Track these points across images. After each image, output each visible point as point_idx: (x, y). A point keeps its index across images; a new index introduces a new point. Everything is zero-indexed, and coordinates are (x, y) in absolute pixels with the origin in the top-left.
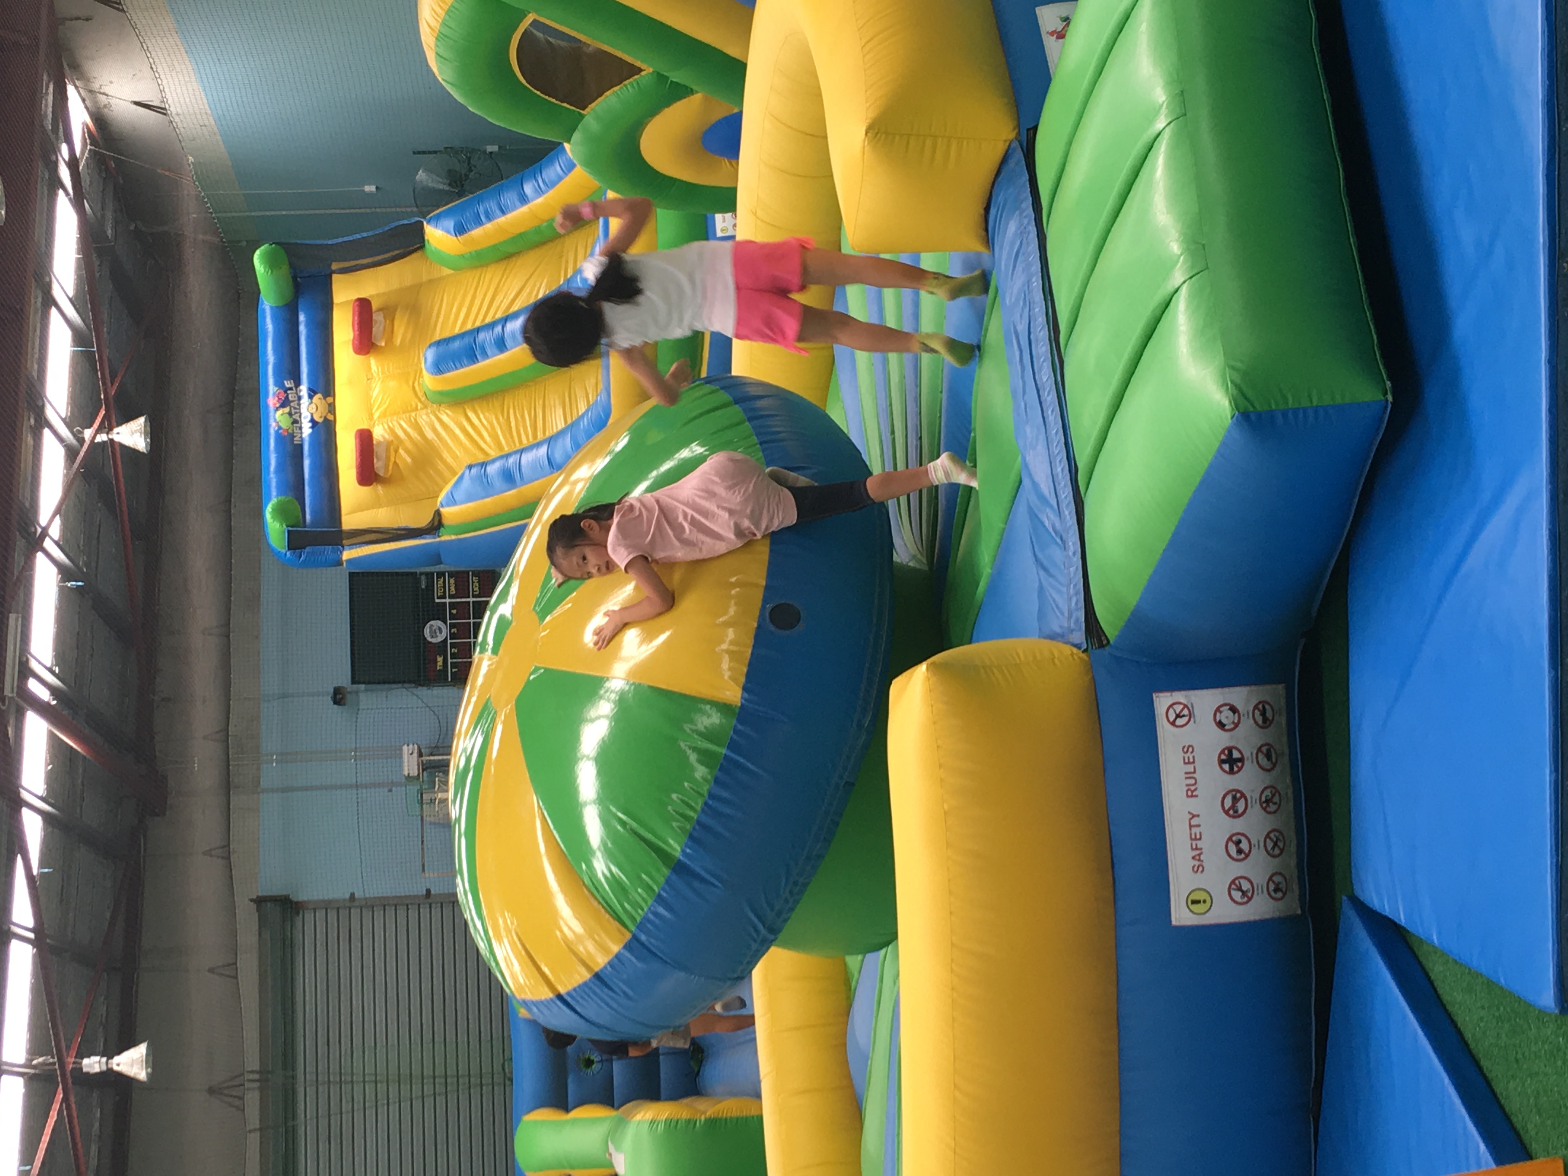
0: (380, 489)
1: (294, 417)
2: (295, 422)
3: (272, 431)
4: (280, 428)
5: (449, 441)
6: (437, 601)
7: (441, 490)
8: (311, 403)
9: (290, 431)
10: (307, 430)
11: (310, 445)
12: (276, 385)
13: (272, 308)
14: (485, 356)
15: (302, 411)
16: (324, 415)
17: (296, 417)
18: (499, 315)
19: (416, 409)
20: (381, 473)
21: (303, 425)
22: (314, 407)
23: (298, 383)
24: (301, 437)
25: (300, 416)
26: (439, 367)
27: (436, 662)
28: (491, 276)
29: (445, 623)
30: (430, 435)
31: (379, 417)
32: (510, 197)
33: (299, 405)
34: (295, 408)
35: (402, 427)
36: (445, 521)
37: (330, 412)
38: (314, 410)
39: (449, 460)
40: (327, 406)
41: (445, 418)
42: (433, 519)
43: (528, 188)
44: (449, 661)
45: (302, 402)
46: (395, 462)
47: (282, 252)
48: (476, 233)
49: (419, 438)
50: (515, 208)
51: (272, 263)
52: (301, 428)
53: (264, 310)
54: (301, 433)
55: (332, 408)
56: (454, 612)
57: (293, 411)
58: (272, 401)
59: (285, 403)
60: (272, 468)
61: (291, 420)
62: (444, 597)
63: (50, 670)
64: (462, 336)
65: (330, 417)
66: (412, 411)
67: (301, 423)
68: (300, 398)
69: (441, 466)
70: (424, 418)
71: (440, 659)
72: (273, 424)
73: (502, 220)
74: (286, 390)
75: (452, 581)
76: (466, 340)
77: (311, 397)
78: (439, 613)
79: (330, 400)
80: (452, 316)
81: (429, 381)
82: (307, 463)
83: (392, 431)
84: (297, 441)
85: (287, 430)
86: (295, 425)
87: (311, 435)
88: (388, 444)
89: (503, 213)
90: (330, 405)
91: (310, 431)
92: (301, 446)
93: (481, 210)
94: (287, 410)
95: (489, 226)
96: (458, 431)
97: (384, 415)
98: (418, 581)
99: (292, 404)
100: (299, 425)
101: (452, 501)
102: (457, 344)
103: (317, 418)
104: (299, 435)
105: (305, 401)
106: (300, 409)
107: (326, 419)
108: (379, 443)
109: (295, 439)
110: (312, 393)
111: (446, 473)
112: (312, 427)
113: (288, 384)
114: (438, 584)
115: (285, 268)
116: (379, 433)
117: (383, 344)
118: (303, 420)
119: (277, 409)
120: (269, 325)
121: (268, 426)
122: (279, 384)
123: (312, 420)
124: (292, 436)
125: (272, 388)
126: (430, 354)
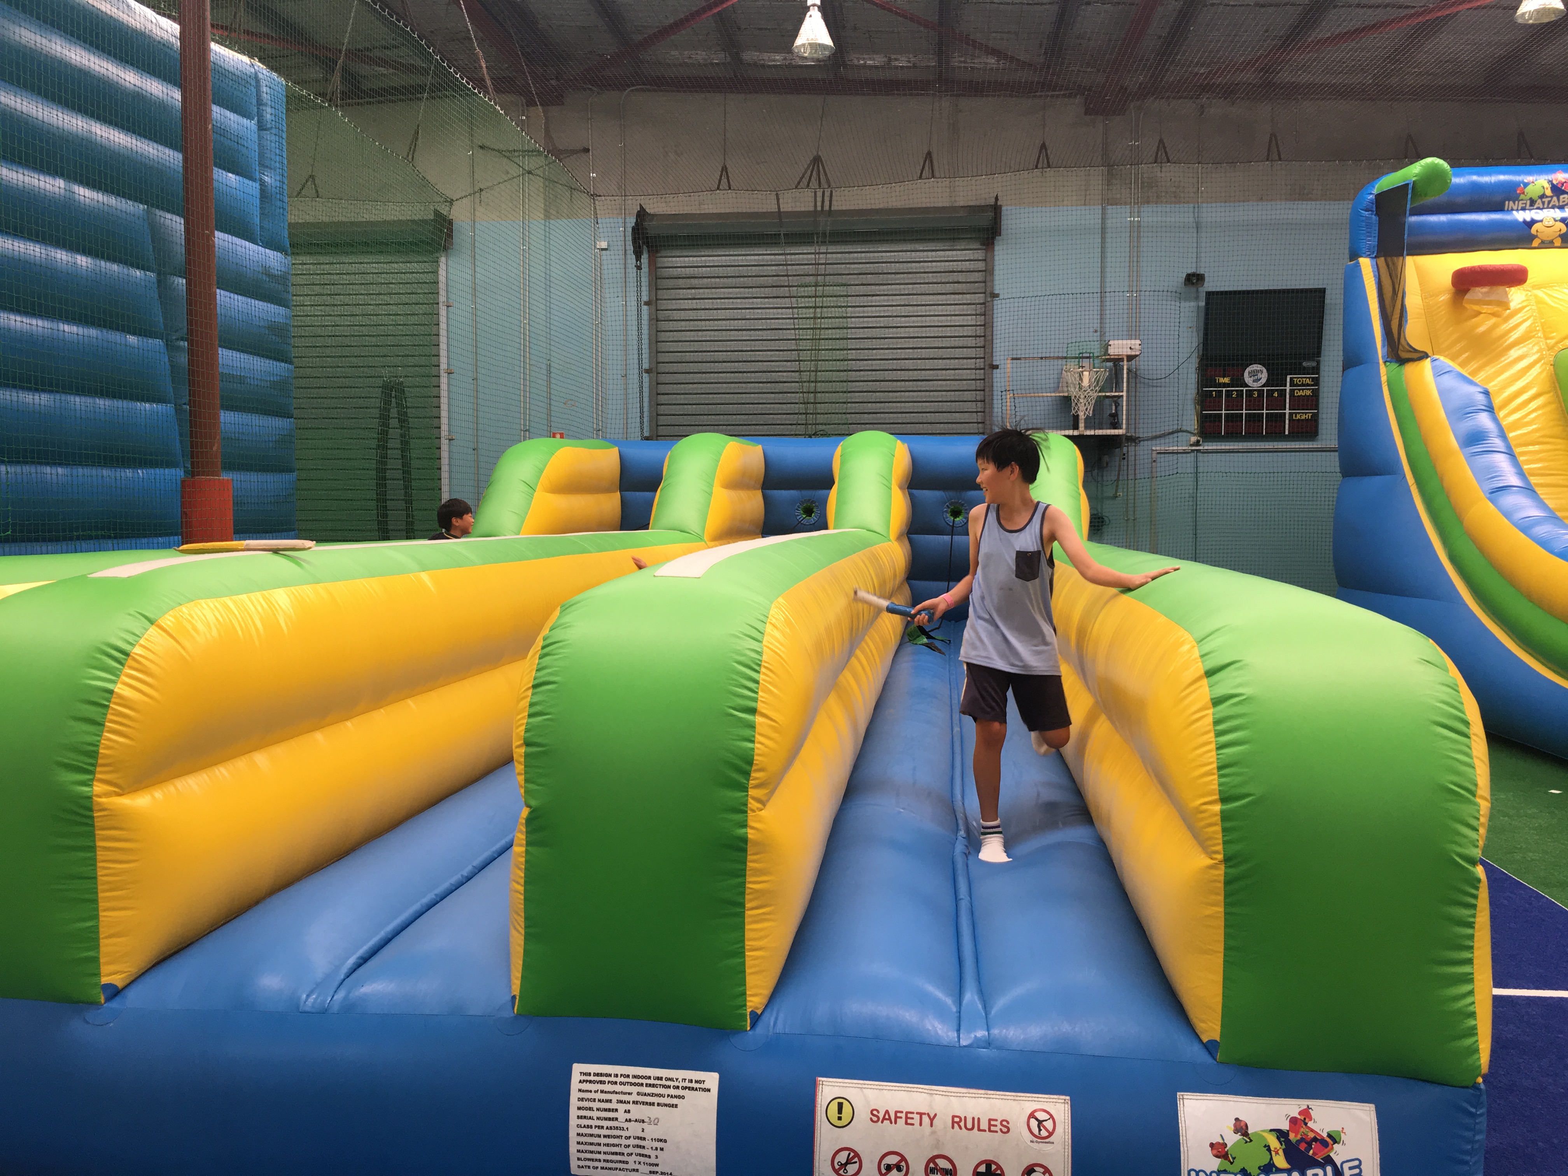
0: (1445, 297)
1: (1539, 201)
2: (1532, 202)
3: (1522, 177)
4: (1526, 185)
5: (1506, 375)
7: (1454, 361)
8: (1556, 221)
9: (1522, 196)
10: (1521, 216)
11: (1504, 222)
15: (1546, 211)
16: (1539, 234)
17: (1539, 203)
19: (1546, 338)
20: (1468, 296)
21: (1527, 211)
22: (1552, 223)
24: (1512, 210)
25: (1538, 208)
27: (1225, 375)
31: (1536, 296)
33: (1553, 207)
34: (1549, 202)
35: (1523, 321)
36: (1410, 369)
37: (1543, 242)
38: (1546, 224)
39: (1489, 371)
40: (1550, 239)
41: (1535, 370)
45: (1557, 210)
46: (1481, 313)
49: (1511, 340)
52: (1524, 209)
54: (1517, 210)
55: (1547, 244)
57: (1546, 200)
58: (1560, 177)
59: (1556, 191)
60: (1480, 177)
61: (1535, 197)
65: (1536, 243)
66: (1544, 332)
67: (1530, 210)
68: (1561, 207)
69: (1479, 360)
70: (1535, 346)
72: (1528, 179)
75: (1308, 393)
79: (1558, 242)
82: (1482, 217)
83: (1519, 310)
84: (1509, 204)
85: (1523, 193)
86: (1528, 202)
87: (1517, 221)
88: (1505, 305)
90: (1552, 242)
91: (1521, 220)
92: (1502, 209)
94: (1549, 192)
97: (1540, 301)
98: (1311, 358)
99: (1555, 198)
100: (1528, 207)
101: (1439, 373)
103: (1536, 227)
104: (1515, 208)
105: (1558, 213)
106: (1548, 208)
107: (1533, 237)
108: (1506, 294)
109: (1511, 203)
112: (1525, 222)
114: (1306, 379)
116: (1516, 295)
118: (1533, 211)
119: (1550, 182)
121: (1530, 173)
123: (1532, 223)
124: (1515, 198)
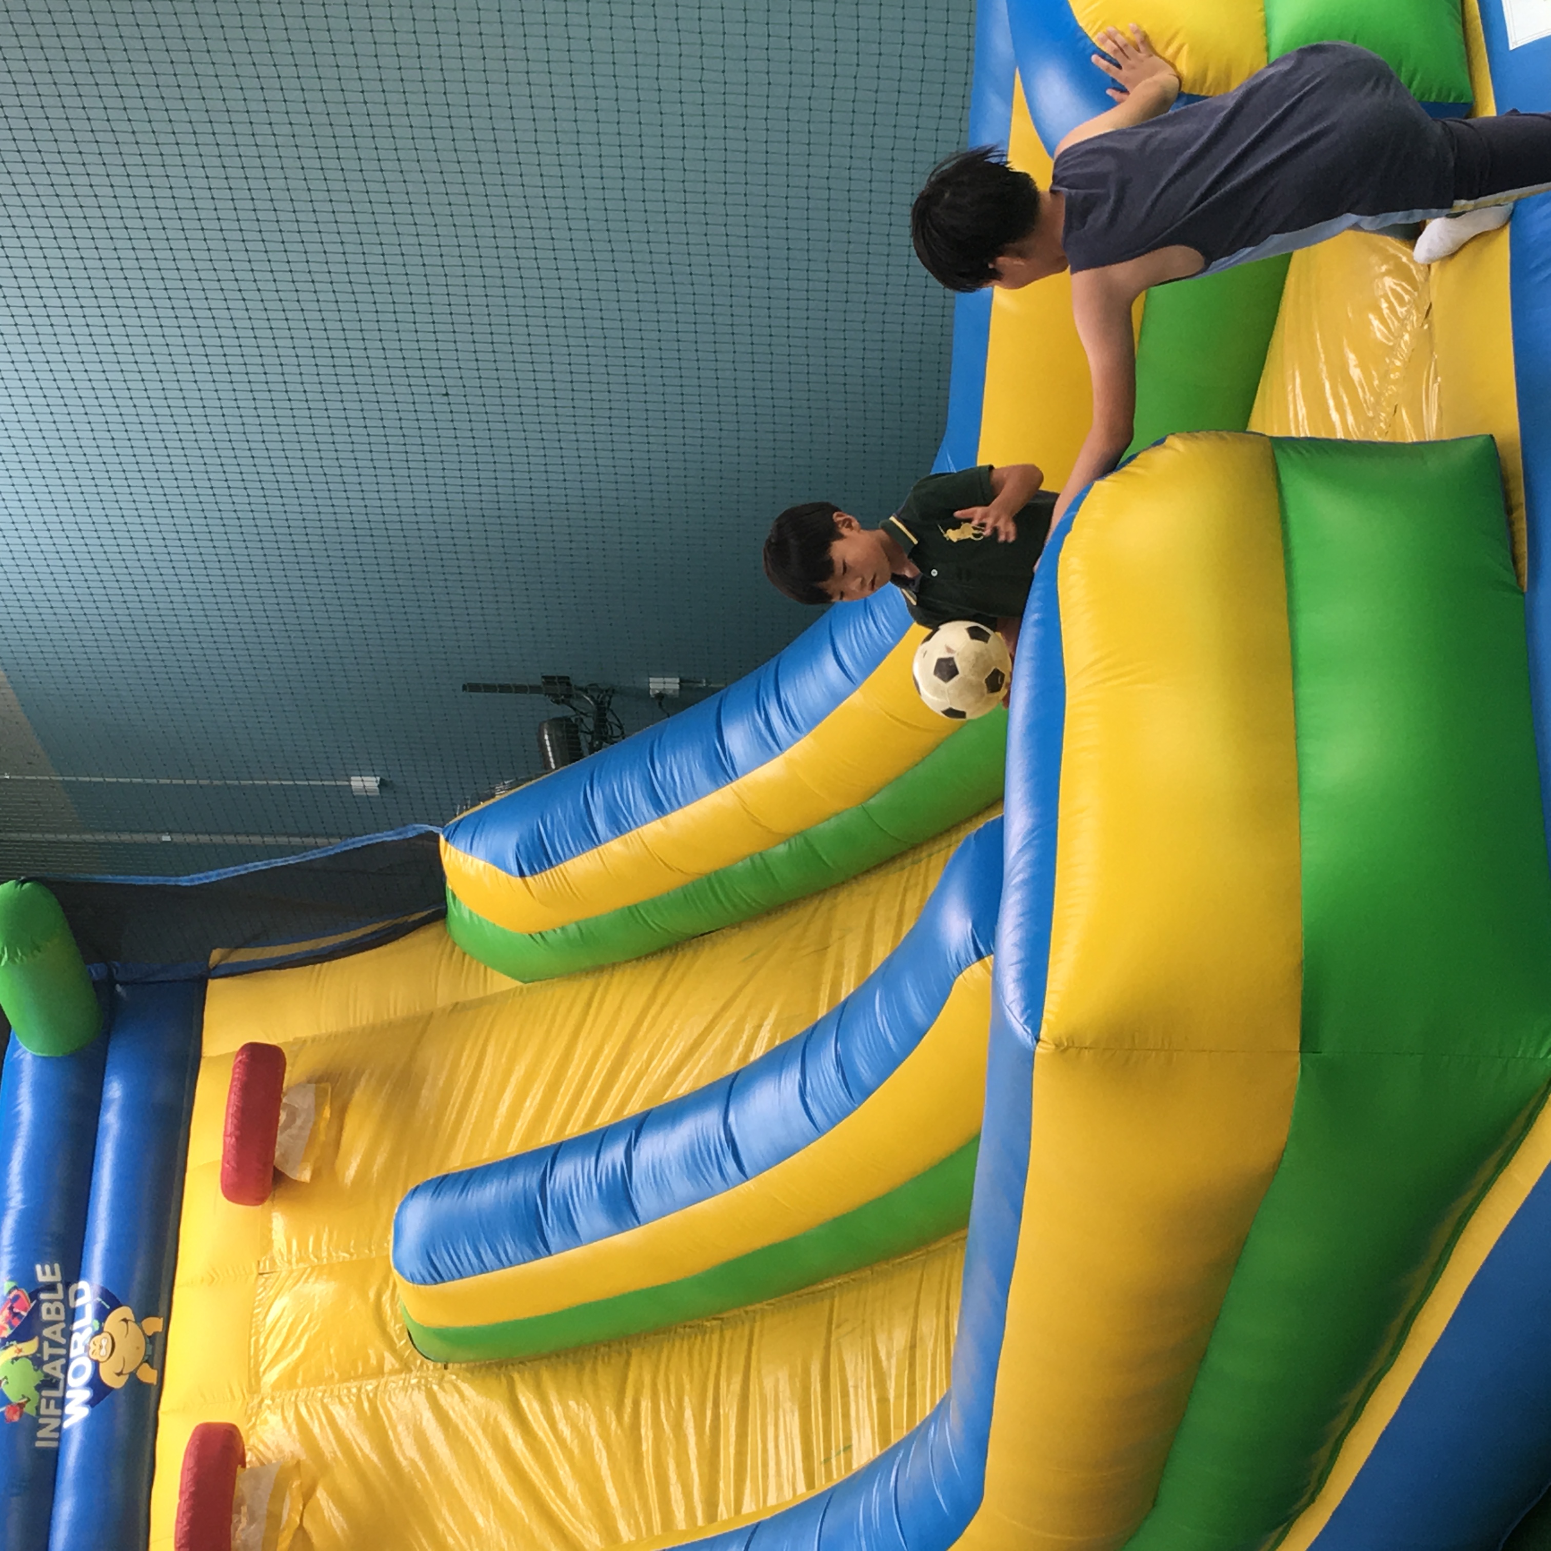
1: (47, 1368)
2: (48, 1383)
4: (3, 1398)
9: (29, 1409)
10: (77, 1409)
11: (87, 1450)
13: (36, 1059)
15: (73, 1353)
16: (128, 1370)
17: (52, 1369)
21: (68, 1396)
23: (75, 1270)
24: (59, 1429)
25: (64, 1370)
33: (67, 1336)
34: (54, 1345)
35: (334, 1421)
41: (454, 1405)
52: (62, 1403)
54: (62, 1417)
55: (156, 1350)
57: (48, 1352)
59: (26, 1328)
61: (38, 1378)
67: (66, 1387)
68: (72, 1315)
70: (397, 1401)
74: (36, 1290)
77: (103, 1315)
79: (154, 1326)
83: (305, 1431)
84: (45, 1438)
85: (21, 1406)
86: (45, 1393)
87: (88, 1422)
88: (285, 1473)
94: (30, 1346)
97: (289, 1380)
99: (47, 1332)
100: (57, 1394)
103: (112, 1377)
104: (55, 1423)
105: (85, 1324)
106: (66, 1349)
107: (134, 1382)
108: (261, 1467)
109: (40, 1434)
112: (94, 1401)
116: (268, 1435)
117: (306, 1177)
118: (70, 1380)
120: (23, 1106)
122: (22, 1271)
123: (97, 1384)
124: (33, 1424)
125: (3, 1283)
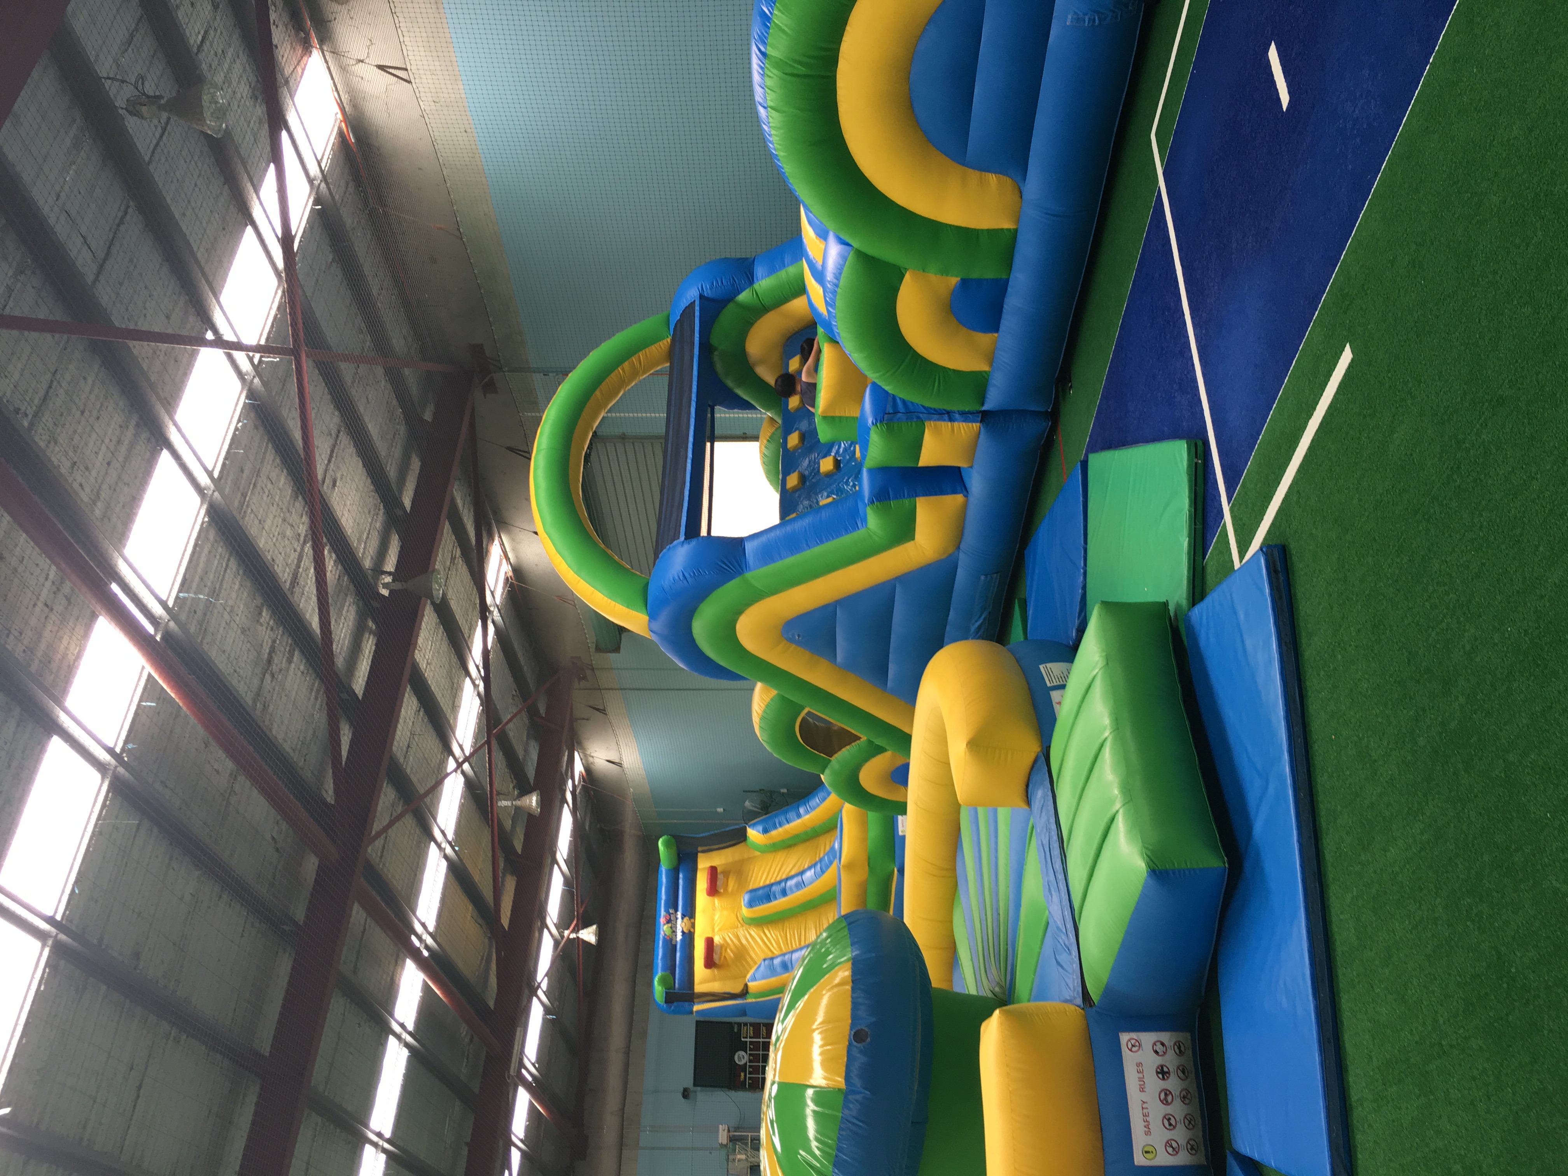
0: (716, 971)
2: (673, 932)
3: (661, 937)
4: (665, 935)
5: (754, 945)
6: (743, 1039)
7: (748, 973)
9: (670, 937)
10: (679, 937)
11: (681, 945)
12: (665, 911)
13: (666, 870)
14: (776, 898)
16: (689, 929)
17: (674, 929)
18: (784, 877)
19: (738, 926)
20: (717, 962)
21: (677, 934)
23: (676, 910)
26: (751, 904)
27: (740, 1076)
28: (780, 856)
29: (746, 1053)
30: (744, 941)
31: (718, 930)
32: (791, 815)
33: (676, 922)
34: (674, 924)
35: (729, 937)
36: (750, 990)
39: (753, 956)
41: (753, 933)
42: (743, 990)
43: (802, 810)
44: (748, 1075)
46: (725, 956)
47: (673, 840)
48: (774, 833)
49: (738, 943)
50: (794, 820)
51: (667, 845)
52: (676, 936)
53: (662, 871)
54: (676, 938)
56: (752, 1047)
57: (673, 926)
58: (662, 920)
59: (669, 921)
60: (660, 957)
61: (671, 931)
62: (747, 1038)
63: (533, 1065)
64: (764, 887)
66: (735, 927)
68: (677, 919)
69: (749, 960)
70: (741, 932)
71: (742, 1074)
72: (662, 933)
73: (787, 827)
74: (670, 914)
75: (751, 1028)
76: (767, 889)
77: (682, 918)
78: (743, 1047)
79: (692, 920)
80: (759, 878)
81: (745, 912)
82: (678, 955)
83: (724, 939)
84: (674, 943)
86: (673, 934)
87: (681, 940)
88: (721, 946)
89: (788, 823)
92: (675, 946)
93: (777, 821)
94: (670, 925)
95: (780, 829)
96: (759, 940)
97: (720, 930)
98: (733, 1028)
99: (672, 922)
100: (675, 934)
101: (754, 979)
102: (761, 892)
103: (685, 931)
104: (675, 940)
105: (679, 921)
106: (676, 925)
107: (690, 931)
108: (717, 946)
110: (683, 916)
111: (751, 963)
112: (682, 935)
113: (671, 911)
114: (744, 1030)
115: (675, 848)
116: (717, 940)
117: (722, 891)
118: (677, 931)
119: (664, 924)
120: (664, 879)
121: (659, 933)
122: (667, 911)
123: (683, 932)
124: (671, 940)
125: (663, 913)
126: (747, 897)
